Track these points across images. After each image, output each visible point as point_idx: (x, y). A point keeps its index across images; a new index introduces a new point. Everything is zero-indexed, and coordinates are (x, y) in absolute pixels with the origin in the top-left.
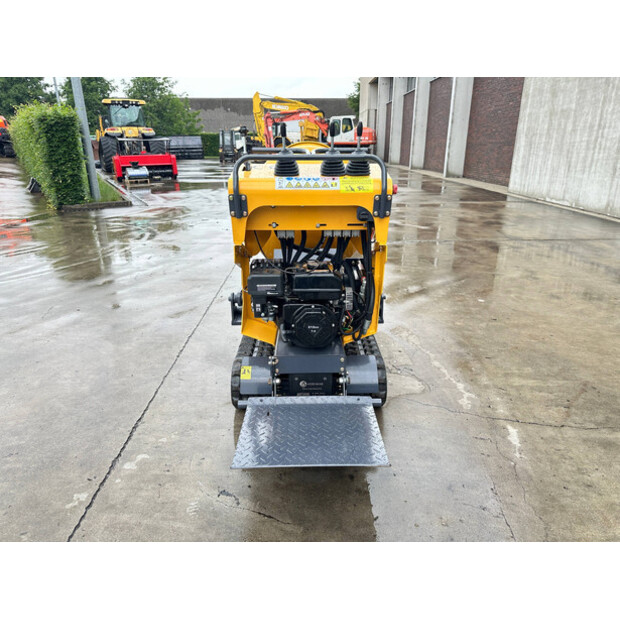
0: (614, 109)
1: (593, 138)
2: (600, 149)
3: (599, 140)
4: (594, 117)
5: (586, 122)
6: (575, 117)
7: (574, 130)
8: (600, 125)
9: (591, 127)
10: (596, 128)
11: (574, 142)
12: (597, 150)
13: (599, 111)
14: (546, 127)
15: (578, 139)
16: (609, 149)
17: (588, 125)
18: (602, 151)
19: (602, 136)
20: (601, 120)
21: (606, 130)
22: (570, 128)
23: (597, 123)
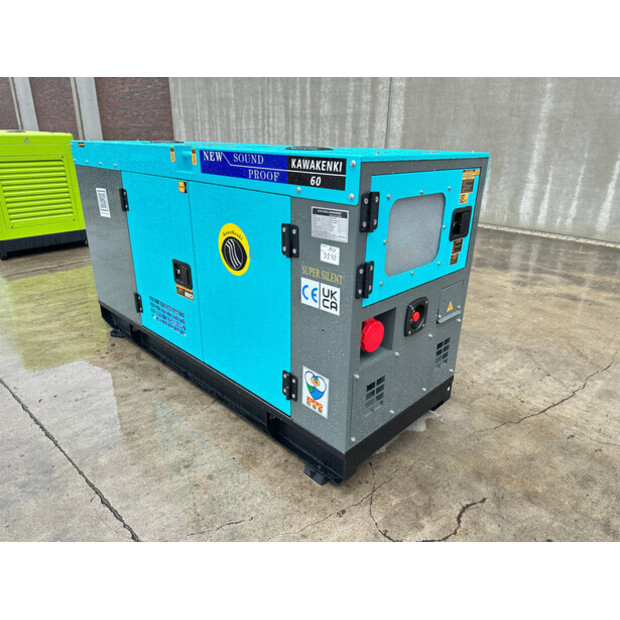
0: (273, 101)
1: (260, 126)
2: (269, 137)
3: (266, 128)
4: (256, 106)
5: (248, 110)
6: (236, 105)
7: (238, 118)
8: (263, 114)
9: (256, 116)
10: (260, 117)
11: (241, 130)
12: (266, 137)
13: (260, 102)
14: (206, 113)
15: (244, 127)
16: (278, 137)
17: (252, 114)
18: (271, 139)
19: (269, 125)
20: (263, 110)
21: (271, 120)
22: (233, 116)
23: (260, 112)
